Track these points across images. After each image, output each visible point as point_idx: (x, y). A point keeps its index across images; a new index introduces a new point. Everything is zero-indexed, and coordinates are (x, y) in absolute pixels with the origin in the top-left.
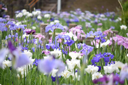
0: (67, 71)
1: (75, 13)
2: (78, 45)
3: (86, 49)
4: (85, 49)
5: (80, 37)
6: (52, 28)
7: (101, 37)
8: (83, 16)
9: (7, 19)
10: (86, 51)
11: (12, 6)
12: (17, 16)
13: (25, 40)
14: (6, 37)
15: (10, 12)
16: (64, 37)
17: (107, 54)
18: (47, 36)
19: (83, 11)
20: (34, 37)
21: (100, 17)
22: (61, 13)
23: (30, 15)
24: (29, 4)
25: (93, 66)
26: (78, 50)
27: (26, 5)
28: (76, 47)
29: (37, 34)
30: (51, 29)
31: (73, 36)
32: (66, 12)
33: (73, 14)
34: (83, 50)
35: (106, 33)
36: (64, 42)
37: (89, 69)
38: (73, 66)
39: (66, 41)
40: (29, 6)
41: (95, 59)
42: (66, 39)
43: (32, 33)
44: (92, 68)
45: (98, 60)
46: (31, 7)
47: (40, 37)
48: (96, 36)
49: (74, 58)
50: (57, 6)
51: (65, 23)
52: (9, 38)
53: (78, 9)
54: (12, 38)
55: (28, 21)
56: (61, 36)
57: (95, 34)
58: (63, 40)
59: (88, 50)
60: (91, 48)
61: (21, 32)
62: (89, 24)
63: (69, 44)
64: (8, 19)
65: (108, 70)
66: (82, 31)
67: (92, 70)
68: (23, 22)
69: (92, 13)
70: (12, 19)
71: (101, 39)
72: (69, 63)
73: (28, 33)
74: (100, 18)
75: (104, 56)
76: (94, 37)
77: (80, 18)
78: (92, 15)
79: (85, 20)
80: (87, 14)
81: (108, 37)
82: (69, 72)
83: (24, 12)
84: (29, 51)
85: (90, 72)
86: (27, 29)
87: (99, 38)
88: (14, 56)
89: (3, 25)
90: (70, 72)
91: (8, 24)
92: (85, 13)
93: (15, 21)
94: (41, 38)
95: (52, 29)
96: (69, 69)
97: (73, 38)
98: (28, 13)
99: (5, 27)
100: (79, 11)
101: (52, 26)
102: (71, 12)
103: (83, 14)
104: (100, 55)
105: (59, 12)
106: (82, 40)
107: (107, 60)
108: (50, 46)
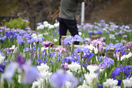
0: (85, 85)
1: (99, 25)
2: (99, 58)
3: (107, 61)
4: (105, 62)
5: (102, 49)
6: (71, 40)
7: (121, 50)
8: (107, 28)
9: (27, 31)
10: (106, 64)
11: (34, 18)
12: (38, 28)
13: (45, 53)
14: (24, 50)
15: (33, 24)
16: (83, 50)
17: (128, 67)
18: (68, 49)
19: (107, 23)
20: (55, 50)
21: (124, 28)
22: (84, 25)
23: (51, 26)
24: (52, 16)
25: (112, 79)
26: (98, 63)
27: (48, 17)
28: (97, 60)
29: (57, 47)
30: (69, 41)
31: (93, 49)
32: (90, 24)
33: (97, 25)
34: (103, 63)
35: (129, 45)
36: (83, 55)
37: (108, 83)
38: (91, 80)
39: (86, 54)
40: (52, 18)
41: (115, 72)
42: (86, 52)
43: (50, 46)
44: (111, 82)
45: (118, 73)
46: (53, 18)
47: (60, 50)
48: (116, 48)
49: (92, 71)
50: (80, 17)
51: (88, 35)
52: (27, 51)
53: (102, 21)
54: (29, 51)
55: (49, 33)
56: (80, 49)
57: (115, 46)
58: (82, 53)
59: (108, 63)
60: (111, 61)
61: (39, 45)
62: (113, 36)
63: (88, 57)
64: (29, 31)
65: (127, 84)
66: (104, 43)
67: (111, 83)
68: (45, 34)
69: (117, 25)
70: (34, 31)
71: (121, 51)
72: (87, 76)
73: (47, 46)
74: (125, 30)
75: (125, 69)
76: (115, 49)
77: (104, 29)
78: (117, 27)
79: (109, 32)
80: (111, 26)
81: (130, 49)
82: (87, 86)
83: (46, 24)
84: (46, 64)
85: (109, 85)
86: (47, 42)
87: (119, 51)
88: (23, 70)
89: (20, 38)
90: (89, 85)
91: (25, 37)
92: (110, 25)
93: (37, 34)
94: (62, 50)
95: (71, 42)
96: (87, 83)
97: (93, 50)
98: (49, 24)
99: (22, 40)
100: (103, 22)
101: (71, 39)
102: (95, 23)
103: (107, 25)
104: (120, 68)
105: (82, 24)
106: (103, 52)
107: (127, 73)
108: (68, 59)
